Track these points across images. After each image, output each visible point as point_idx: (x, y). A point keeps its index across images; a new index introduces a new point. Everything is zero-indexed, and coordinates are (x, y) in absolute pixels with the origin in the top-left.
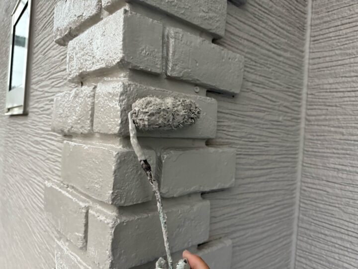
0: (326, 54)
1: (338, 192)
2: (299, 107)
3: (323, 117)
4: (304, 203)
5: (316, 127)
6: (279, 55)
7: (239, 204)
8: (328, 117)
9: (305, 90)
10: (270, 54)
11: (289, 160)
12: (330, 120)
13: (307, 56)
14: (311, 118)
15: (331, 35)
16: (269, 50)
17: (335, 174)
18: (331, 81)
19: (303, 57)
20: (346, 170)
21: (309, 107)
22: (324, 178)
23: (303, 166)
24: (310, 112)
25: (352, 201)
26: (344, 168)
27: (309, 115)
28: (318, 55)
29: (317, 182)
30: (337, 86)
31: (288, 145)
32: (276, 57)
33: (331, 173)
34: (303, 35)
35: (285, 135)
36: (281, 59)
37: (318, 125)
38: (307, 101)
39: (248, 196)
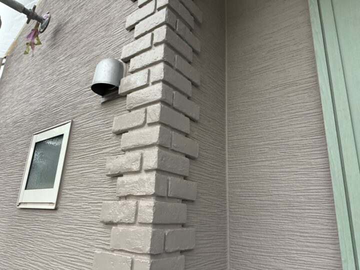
0: (236, 176)
1: (248, 251)
2: (225, 204)
3: (237, 210)
4: (232, 260)
5: (234, 215)
6: (213, 178)
7: (197, 259)
8: (240, 210)
9: (227, 195)
10: (209, 178)
11: (222, 234)
12: (241, 211)
13: (227, 177)
14: (231, 210)
15: (237, 167)
16: (208, 177)
17: (245, 241)
18: (239, 190)
19: (225, 177)
20: (250, 239)
21: (230, 204)
22: (241, 244)
23: (230, 238)
24: (231, 207)
25: (254, 256)
26: (249, 237)
27: (231, 209)
28: (233, 176)
29: (237, 247)
30: (242, 193)
31: (221, 225)
32: (211, 179)
33: (244, 241)
34: (224, 166)
35: (219, 220)
36: (214, 180)
37: (235, 214)
38: (229, 201)
39: (202, 254)
